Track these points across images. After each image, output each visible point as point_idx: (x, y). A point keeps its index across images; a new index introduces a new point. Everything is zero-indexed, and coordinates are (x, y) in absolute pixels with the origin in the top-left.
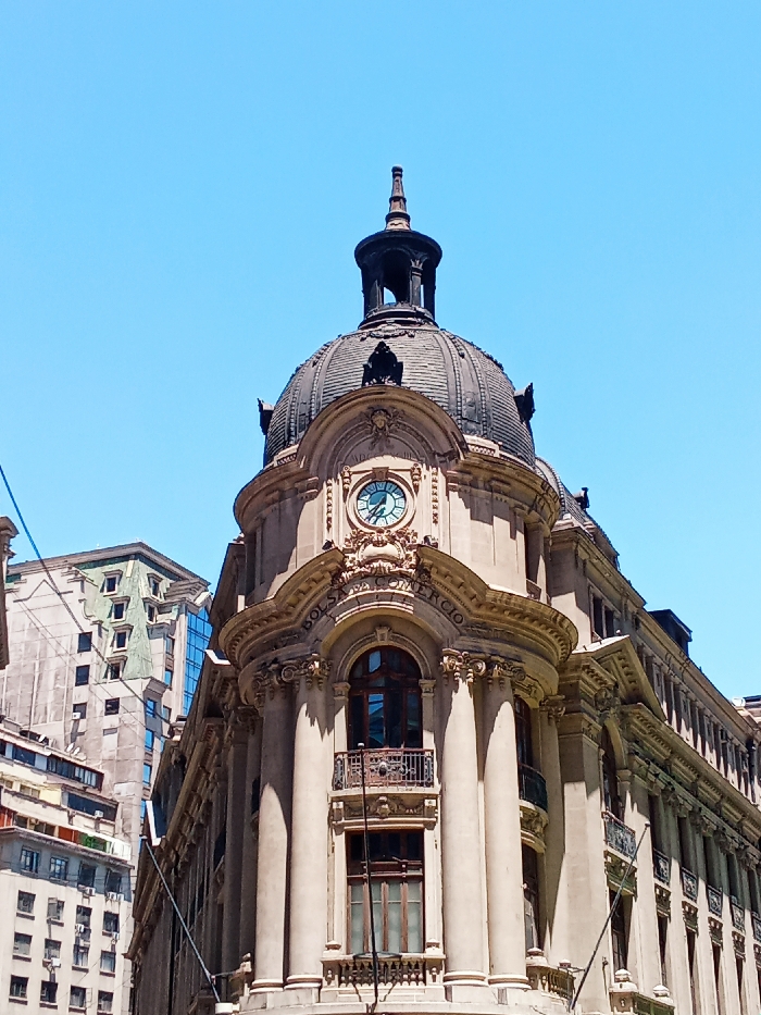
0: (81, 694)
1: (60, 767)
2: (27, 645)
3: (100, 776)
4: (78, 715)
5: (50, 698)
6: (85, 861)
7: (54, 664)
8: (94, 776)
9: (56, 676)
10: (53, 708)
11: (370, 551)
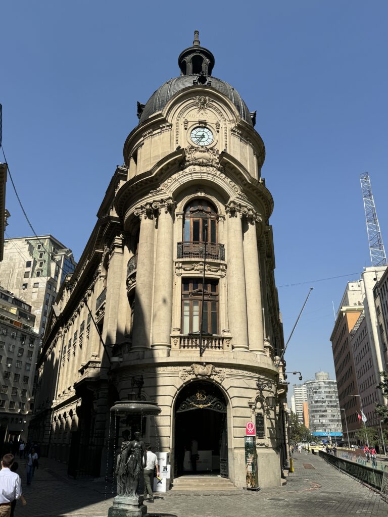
0: (26, 281)
1: (17, 302)
2: (8, 264)
3: (30, 307)
4: (24, 287)
5: (15, 281)
6: (23, 334)
7: (17, 271)
8: (28, 307)
9: (18, 274)
10: (16, 285)
11: (197, 155)
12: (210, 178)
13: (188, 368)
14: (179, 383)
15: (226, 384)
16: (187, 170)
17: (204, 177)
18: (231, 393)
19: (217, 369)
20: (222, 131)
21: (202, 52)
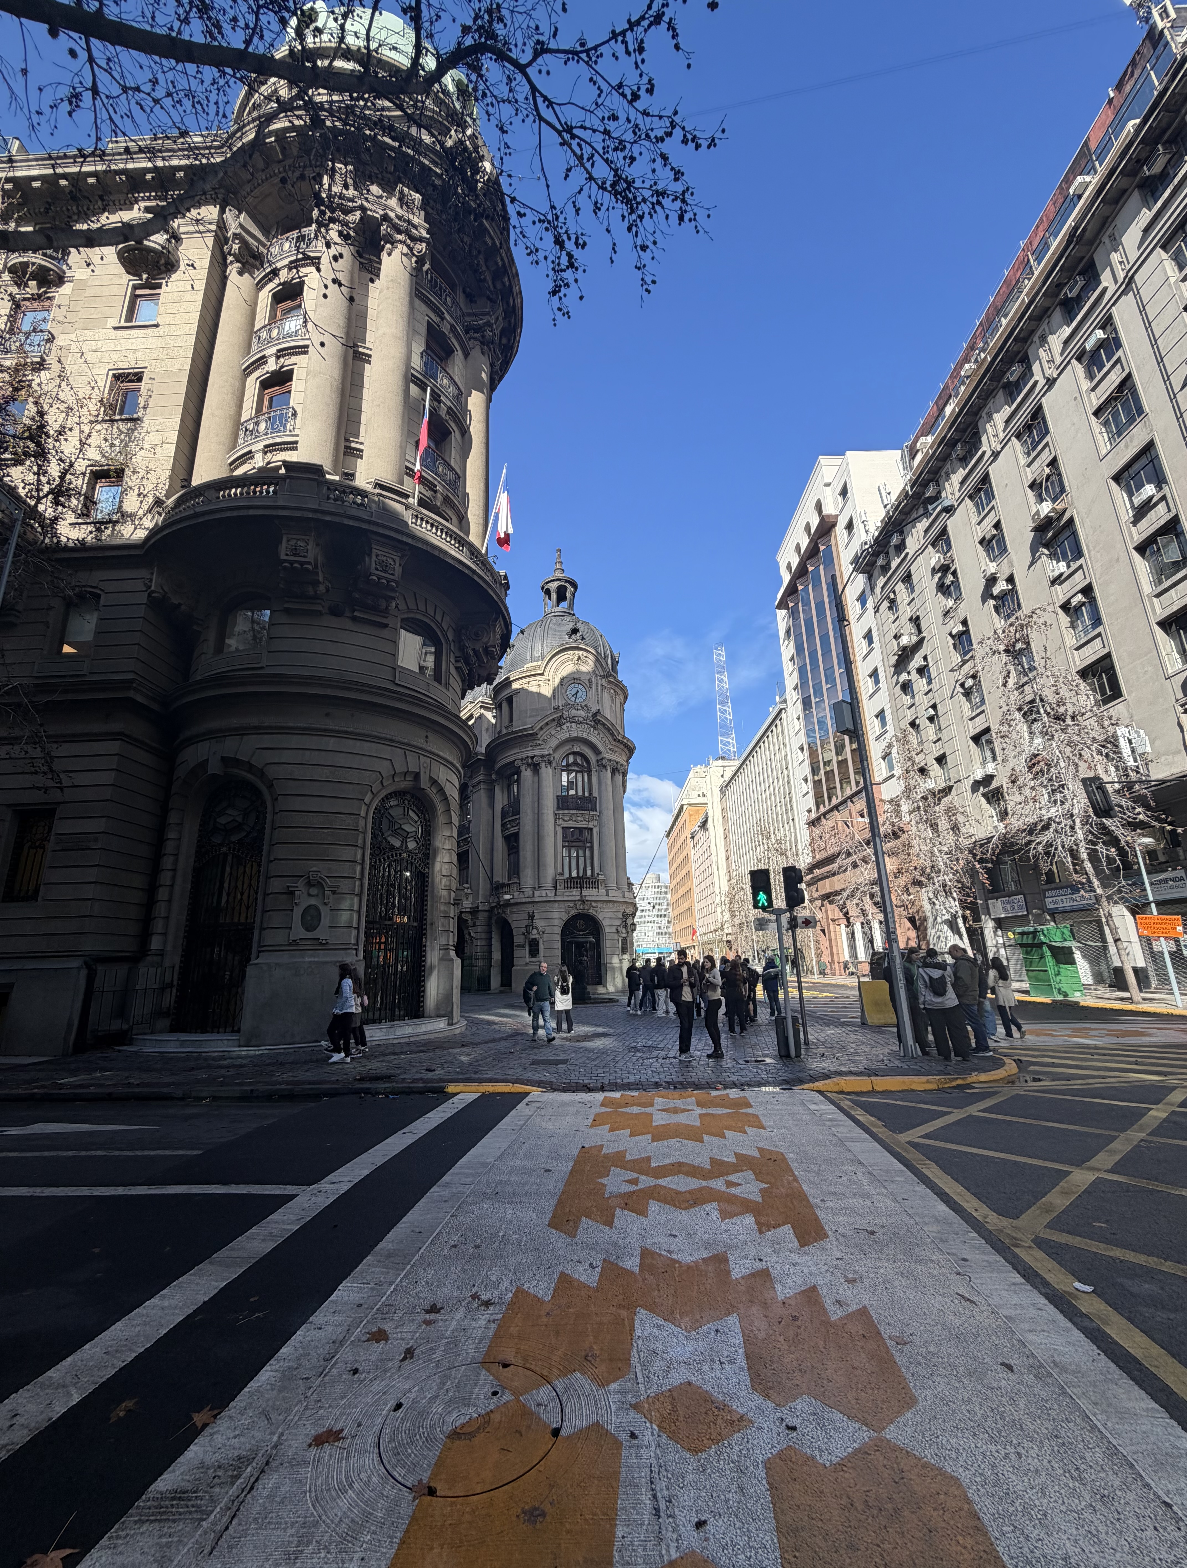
11: (574, 712)
12: (585, 736)
13: (572, 904)
14: (565, 917)
15: (600, 917)
16: (564, 727)
17: (580, 735)
18: (605, 923)
19: (594, 904)
20: (594, 686)
21: (567, 581)
